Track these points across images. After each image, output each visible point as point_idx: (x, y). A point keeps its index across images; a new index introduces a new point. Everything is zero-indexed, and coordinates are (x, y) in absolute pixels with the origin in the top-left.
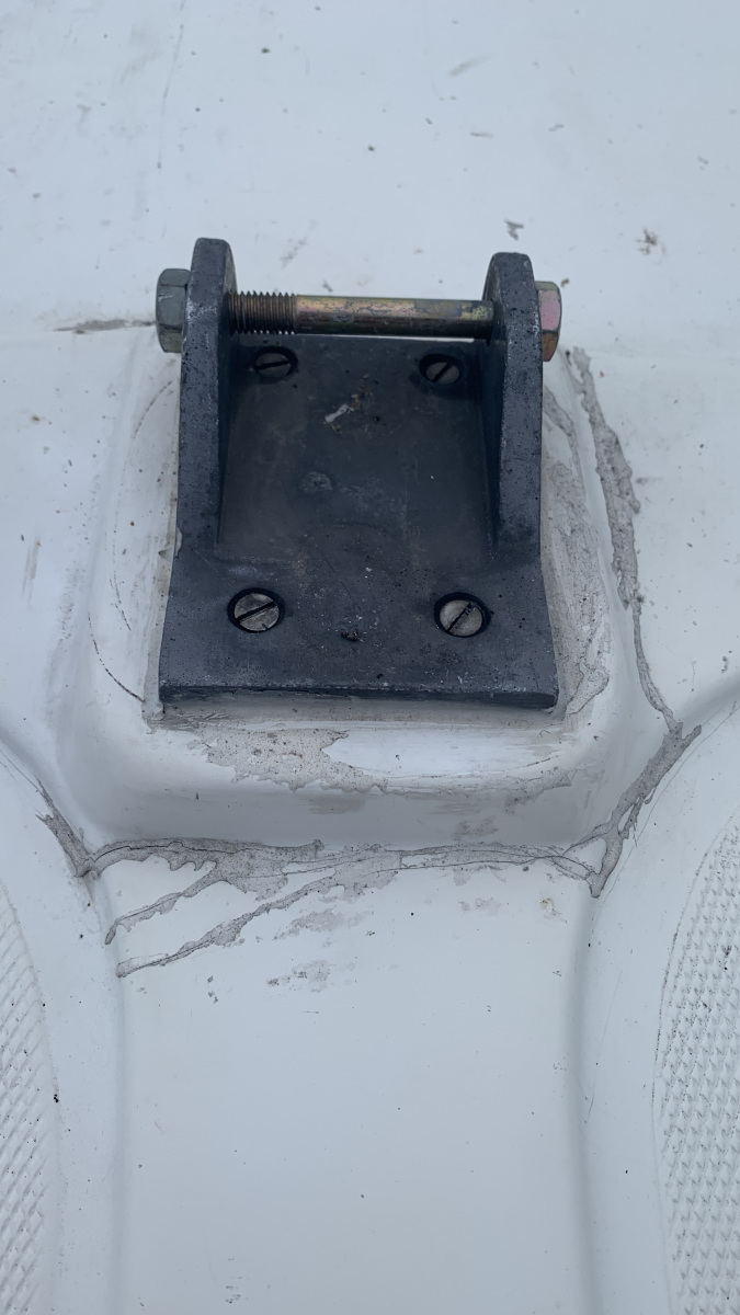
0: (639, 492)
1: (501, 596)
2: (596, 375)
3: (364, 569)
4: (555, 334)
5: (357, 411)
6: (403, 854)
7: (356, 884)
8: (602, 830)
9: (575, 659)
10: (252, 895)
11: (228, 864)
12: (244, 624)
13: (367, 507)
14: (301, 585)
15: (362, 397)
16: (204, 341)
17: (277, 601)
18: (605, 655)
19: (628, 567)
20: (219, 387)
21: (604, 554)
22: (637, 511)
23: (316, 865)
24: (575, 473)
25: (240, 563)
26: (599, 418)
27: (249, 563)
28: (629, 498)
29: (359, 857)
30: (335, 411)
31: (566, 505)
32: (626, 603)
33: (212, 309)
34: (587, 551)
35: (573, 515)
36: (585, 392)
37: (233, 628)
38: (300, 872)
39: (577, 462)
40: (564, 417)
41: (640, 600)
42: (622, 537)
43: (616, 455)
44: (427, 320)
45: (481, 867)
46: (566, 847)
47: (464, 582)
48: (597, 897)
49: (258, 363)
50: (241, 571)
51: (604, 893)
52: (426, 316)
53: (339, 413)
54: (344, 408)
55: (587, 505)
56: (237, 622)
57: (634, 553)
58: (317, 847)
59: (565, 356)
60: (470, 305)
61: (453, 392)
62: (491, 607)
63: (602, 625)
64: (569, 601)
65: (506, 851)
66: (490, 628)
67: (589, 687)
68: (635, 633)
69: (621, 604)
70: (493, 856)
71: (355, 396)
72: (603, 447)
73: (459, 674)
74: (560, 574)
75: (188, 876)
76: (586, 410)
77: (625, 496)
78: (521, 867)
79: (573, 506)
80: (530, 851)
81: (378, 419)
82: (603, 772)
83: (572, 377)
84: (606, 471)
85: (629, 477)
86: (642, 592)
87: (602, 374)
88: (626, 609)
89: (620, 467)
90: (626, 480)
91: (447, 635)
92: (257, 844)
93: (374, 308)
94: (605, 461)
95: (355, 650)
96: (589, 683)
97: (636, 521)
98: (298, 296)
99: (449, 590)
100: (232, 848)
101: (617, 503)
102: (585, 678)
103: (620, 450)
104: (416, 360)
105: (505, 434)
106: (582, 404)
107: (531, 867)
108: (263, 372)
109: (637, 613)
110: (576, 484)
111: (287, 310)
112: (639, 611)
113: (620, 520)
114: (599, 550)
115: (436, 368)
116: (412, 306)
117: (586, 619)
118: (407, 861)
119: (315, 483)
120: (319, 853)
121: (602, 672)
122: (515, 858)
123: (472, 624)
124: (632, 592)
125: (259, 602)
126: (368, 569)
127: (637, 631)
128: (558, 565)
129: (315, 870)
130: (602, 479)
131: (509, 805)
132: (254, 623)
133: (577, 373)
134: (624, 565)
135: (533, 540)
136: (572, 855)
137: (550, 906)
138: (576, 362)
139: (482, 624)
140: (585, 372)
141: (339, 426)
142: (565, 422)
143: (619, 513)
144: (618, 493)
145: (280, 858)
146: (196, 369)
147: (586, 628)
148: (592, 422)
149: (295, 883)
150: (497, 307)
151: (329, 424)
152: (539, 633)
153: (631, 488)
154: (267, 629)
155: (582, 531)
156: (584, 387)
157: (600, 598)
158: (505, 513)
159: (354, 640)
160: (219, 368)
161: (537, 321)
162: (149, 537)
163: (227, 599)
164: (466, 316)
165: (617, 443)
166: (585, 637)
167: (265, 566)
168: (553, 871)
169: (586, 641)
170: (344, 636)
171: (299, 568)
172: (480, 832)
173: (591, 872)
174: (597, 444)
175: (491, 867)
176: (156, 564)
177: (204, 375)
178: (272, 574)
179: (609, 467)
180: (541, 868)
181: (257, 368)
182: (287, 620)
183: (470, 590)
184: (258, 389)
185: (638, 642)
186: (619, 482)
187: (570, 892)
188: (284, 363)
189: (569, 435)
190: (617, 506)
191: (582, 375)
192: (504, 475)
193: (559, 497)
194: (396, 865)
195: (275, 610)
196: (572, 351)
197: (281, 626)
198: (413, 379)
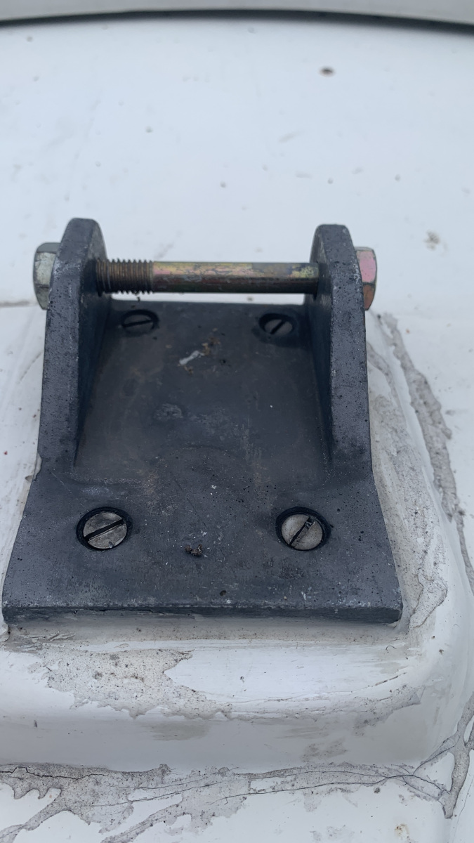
0: (449, 422)
1: (339, 510)
2: (403, 332)
3: (209, 487)
4: (372, 285)
5: (206, 356)
6: (252, 777)
7: (203, 812)
8: (449, 744)
9: (413, 571)
10: (96, 827)
11: (73, 792)
12: (92, 542)
13: (213, 432)
14: (149, 503)
15: (211, 345)
16: (67, 291)
17: (126, 519)
18: (441, 566)
19: (448, 484)
20: (79, 330)
21: (427, 474)
22: (449, 437)
23: (162, 791)
24: (395, 404)
25: (94, 484)
26: (409, 365)
27: (102, 484)
28: (441, 426)
29: (207, 781)
30: (187, 356)
31: (390, 430)
32: (450, 516)
33: (77, 265)
34: (413, 469)
35: (397, 439)
36: (395, 345)
37: (81, 547)
38: (146, 799)
39: (396, 396)
40: (381, 361)
41: (461, 513)
42: (440, 459)
43: (426, 392)
44: (263, 279)
45: (331, 791)
46: (416, 765)
47: (303, 498)
48: (450, 817)
49: (126, 322)
50: (93, 491)
51: (456, 812)
52: (262, 275)
53: (191, 358)
54: (196, 353)
55: (408, 430)
56: (85, 541)
57: (451, 473)
58: (164, 772)
59: (377, 318)
60: (299, 266)
61: (289, 342)
62: (331, 521)
63: (435, 536)
64: (402, 515)
65: (356, 771)
66: (331, 542)
67: (430, 598)
68: (461, 544)
69: (446, 518)
70: (343, 778)
71: (205, 345)
72: (414, 386)
73: (301, 589)
74: (391, 489)
75: (33, 804)
76: (398, 358)
77: (438, 425)
78: (372, 789)
79: (396, 431)
80: (381, 771)
81: (224, 362)
82: (450, 686)
83: (384, 334)
84: (419, 405)
85: (439, 409)
86: (462, 506)
87: (408, 332)
88: (450, 521)
89: (431, 402)
90: (437, 413)
91: (289, 549)
92: (102, 769)
93: (219, 270)
94: (418, 397)
95: (198, 566)
96: (430, 595)
97: (449, 444)
98: (155, 262)
99: (289, 505)
100: (78, 774)
101: (431, 430)
102: (425, 590)
103: (429, 388)
104: (256, 318)
105: (334, 365)
106: (394, 354)
107: (381, 787)
108: (129, 328)
109: (460, 526)
110: (398, 413)
111: (145, 272)
112: (462, 523)
113: (436, 445)
114: (423, 469)
115: (272, 324)
116: (250, 267)
117: (420, 531)
118: (257, 785)
119: (168, 413)
120: (166, 778)
121: (440, 583)
122: (365, 779)
123: (312, 538)
124: (453, 507)
125: (108, 520)
126: (214, 487)
127: (462, 543)
128: (388, 482)
129: (162, 797)
130: (417, 411)
131: (358, 727)
132: (101, 541)
133: (388, 331)
134: (444, 483)
135: (365, 458)
136: (423, 773)
137: (404, 834)
138: (386, 323)
139: (323, 538)
140: (394, 330)
141: (191, 368)
142: (382, 365)
143: (434, 439)
144: (431, 422)
145: (126, 783)
146: (59, 314)
147: (421, 540)
148: (404, 367)
149: (142, 811)
150: (322, 268)
151: (182, 367)
152: (379, 545)
153: (441, 418)
154: (114, 547)
155: (406, 452)
156: (395, 340)
157: (430, 511)
158: (338, 434)
159: (198, 556)
160: (80, 313)
161: (357, 270)
162: (19, 464)
163: (77, 518)
164: (296, 274)
165: (426, 383)
166: (421, 548)
167: (117, 486)
168: (405, 791)
169: (422, 553)
170: (189, 552)
171: (149, 487)
172: (329, 753)
173: (443, 791)
174: (409, 384)
175: (342, 790)
176: (21, 488)
177: (66, 319)
178: (122, 493)
179: (422, 402)
180: (392, 789)
181: (125, 326)
182: (134, 537)
183: (309, 505)
184: (124, 342)
185: (464, 552)
186: (431, 414)
187: (425, 813)
188: (148, 321)
189: (387, 374)
190: (432, 434)
191: (392, 332)
192: (335, 400)
193: (383, 424)
194: (244, 790)
195: (123, 528)
196: (382, 315)
197: (127, 543)
198: (255, 331)
